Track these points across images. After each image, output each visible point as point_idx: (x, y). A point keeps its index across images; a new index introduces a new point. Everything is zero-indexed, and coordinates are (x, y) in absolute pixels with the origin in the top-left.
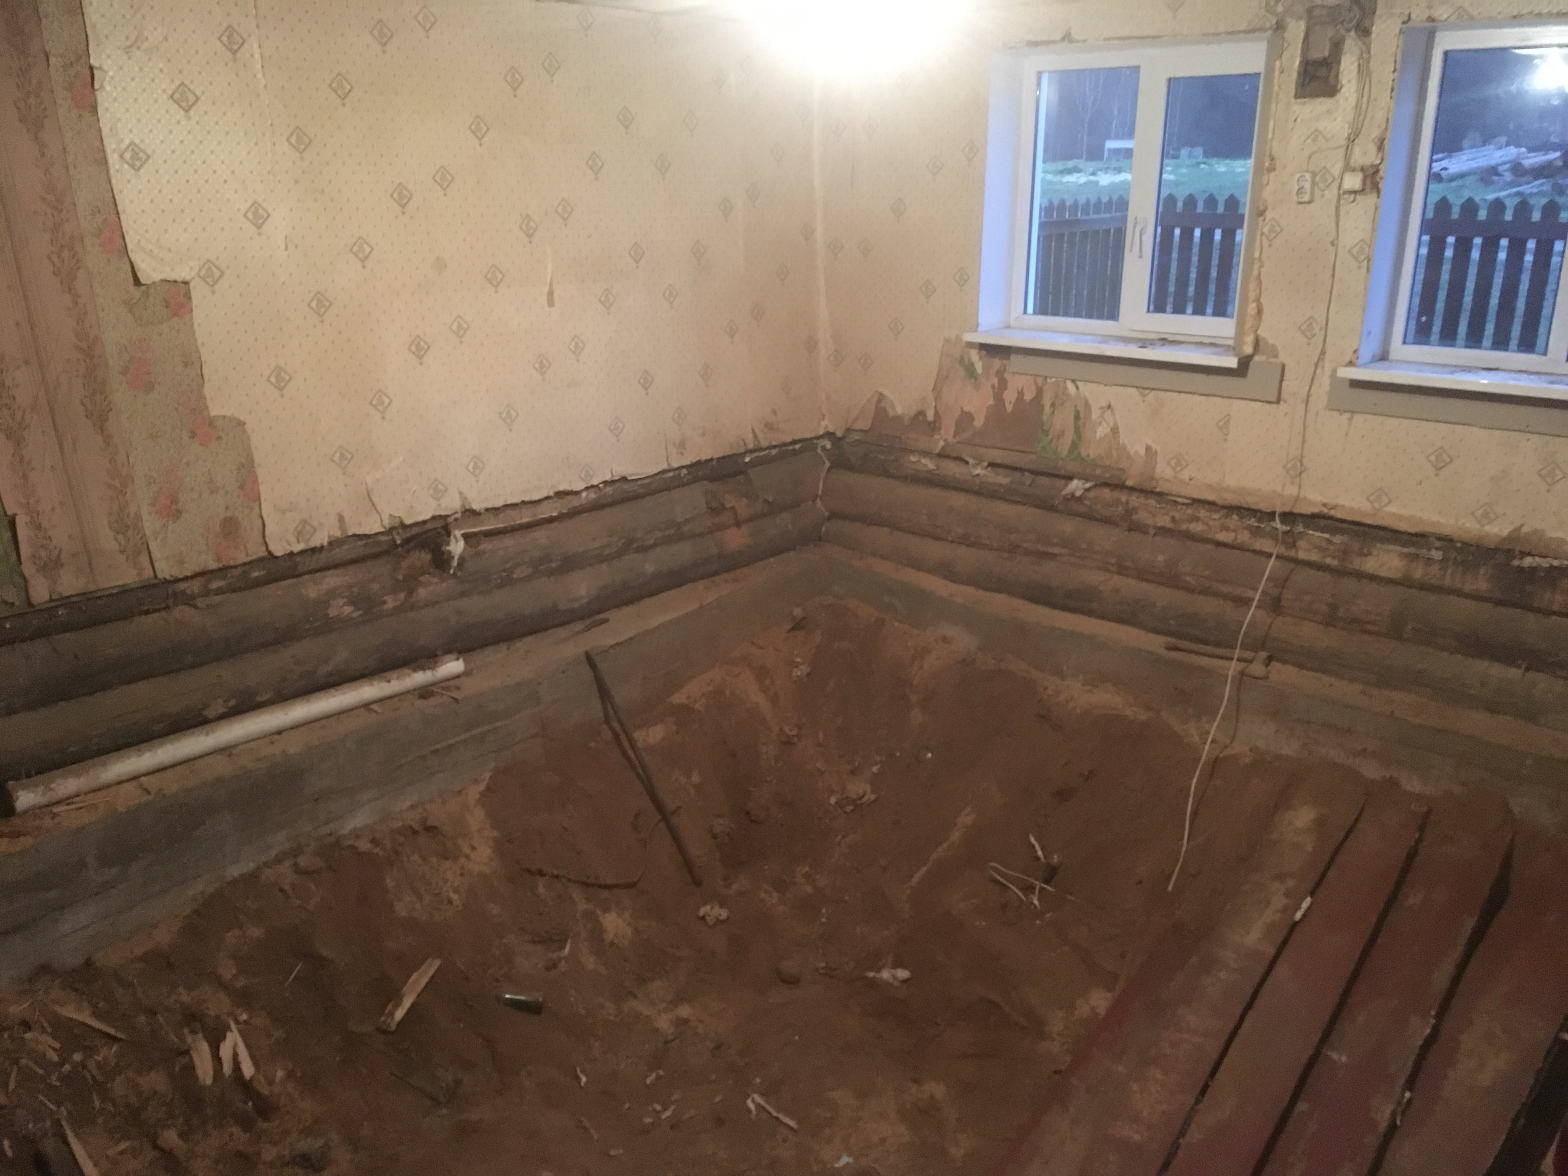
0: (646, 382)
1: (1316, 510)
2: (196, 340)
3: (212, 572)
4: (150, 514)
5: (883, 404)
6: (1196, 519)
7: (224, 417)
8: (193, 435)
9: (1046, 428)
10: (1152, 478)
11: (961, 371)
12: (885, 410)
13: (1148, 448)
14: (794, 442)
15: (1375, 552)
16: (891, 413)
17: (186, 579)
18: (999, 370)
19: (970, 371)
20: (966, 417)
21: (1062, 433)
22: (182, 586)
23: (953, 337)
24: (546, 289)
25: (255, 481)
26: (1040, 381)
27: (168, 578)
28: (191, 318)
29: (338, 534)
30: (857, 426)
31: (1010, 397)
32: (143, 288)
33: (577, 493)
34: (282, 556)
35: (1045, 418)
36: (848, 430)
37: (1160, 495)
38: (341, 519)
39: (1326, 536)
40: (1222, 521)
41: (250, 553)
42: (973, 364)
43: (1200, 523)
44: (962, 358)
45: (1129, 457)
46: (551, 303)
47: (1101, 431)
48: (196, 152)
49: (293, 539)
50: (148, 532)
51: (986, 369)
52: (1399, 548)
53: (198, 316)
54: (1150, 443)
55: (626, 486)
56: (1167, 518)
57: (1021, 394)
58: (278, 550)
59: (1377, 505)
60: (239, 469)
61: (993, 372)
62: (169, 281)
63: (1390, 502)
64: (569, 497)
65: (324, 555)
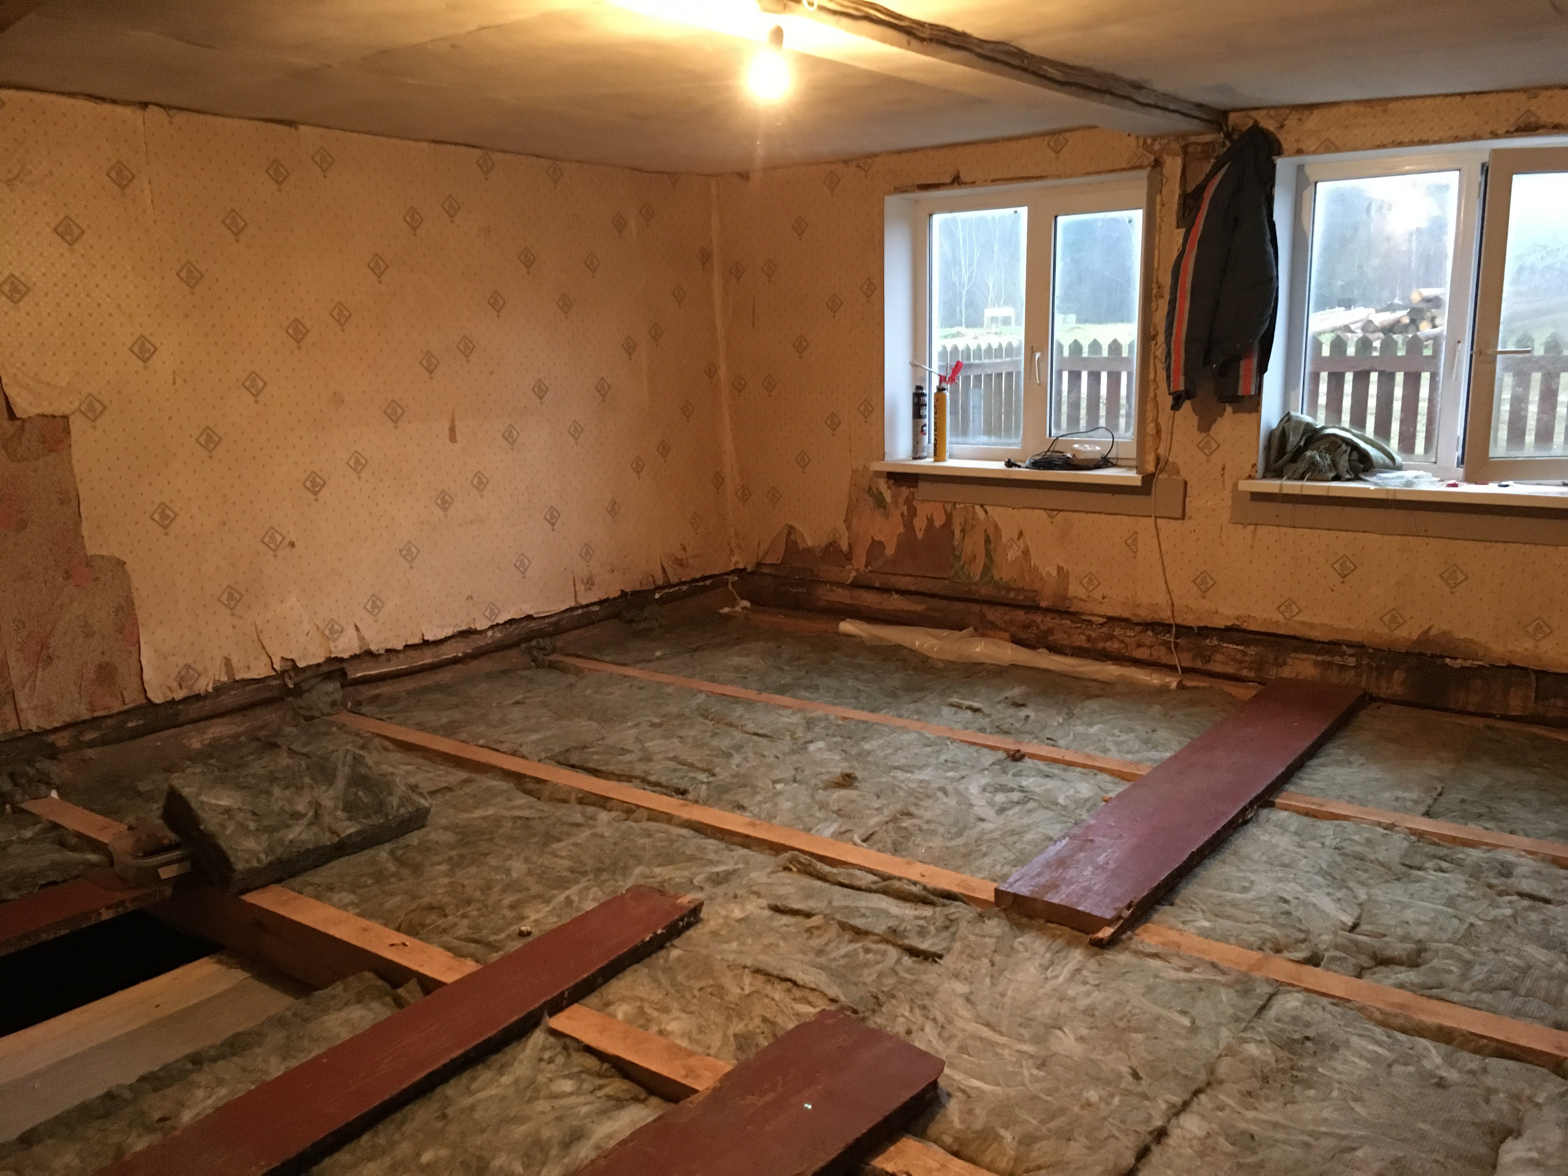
0: (552, 517)
1: (1229, 624)
2: (74, 476)
3: (84, 722)
4: (18, 661)
5: (793, 537)
6: (1110, 637)
7: (102, 556)
8: (68, 576)
9: (957, 553)
10: (1065, 598)
11: (870, 500)
12: (796, 543)
13: (1060, 569)
14: (704, 578)
15: (1290, 661)
16: (801, 546)
17: (56, 730)
18: (907, 498)
19: (880, 502)
20: (877, 546)
21: (974, 558)
22: (51, 738)
23: (861, 468)
24: (447, 425)
25: (135, 624)
26: (949, 507)
27: (34, 729)
28: (70, 454)
29: (224, 679)
30: (767, 561)
31: (920, 524)
32: (18, 423)
33: (481, 632)
34: (163, 704)
35: (956, 543)
36: (759, 564)
37: (1074, 616)
38: (228, 662)
39: (1240, 648)
40: (1137, 638)
41: (127, 701)
42: (881, 494)
43: (1115, 641)
44: (870, 489)
45: (1042, 578)
46: (453, 439)
47: (1011, 555)
48: (80, 286)
49: (174, 685)
50: (15, 680)
51: (895, 497)
52: (1313, 657)
53: (77, 452)
54: (1061, 564)
55: (533, 625)
56: (1084, 638)
57: (930, 520)
58: (157, 698)
59: (1287, 615)
60: (117, 611)
61: (901, 501)
62: (47, 416)
63: (1300, 611)
64: (474, 636)
65: (208, 702)
